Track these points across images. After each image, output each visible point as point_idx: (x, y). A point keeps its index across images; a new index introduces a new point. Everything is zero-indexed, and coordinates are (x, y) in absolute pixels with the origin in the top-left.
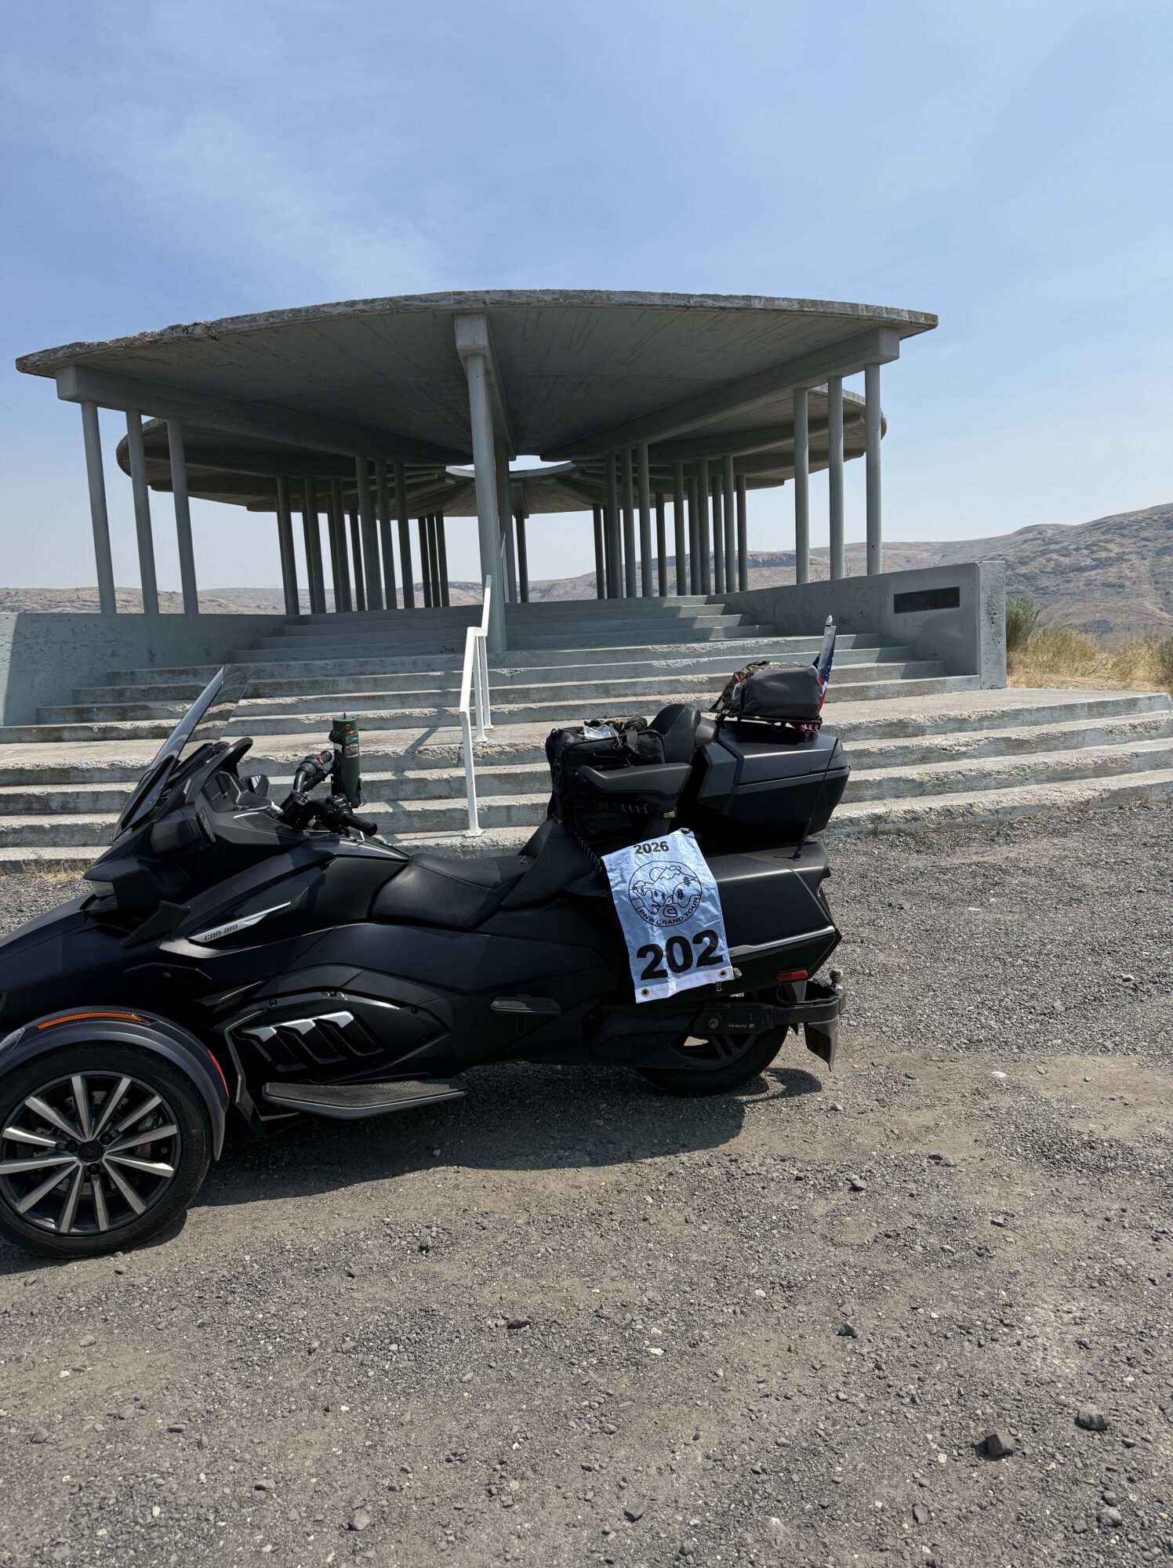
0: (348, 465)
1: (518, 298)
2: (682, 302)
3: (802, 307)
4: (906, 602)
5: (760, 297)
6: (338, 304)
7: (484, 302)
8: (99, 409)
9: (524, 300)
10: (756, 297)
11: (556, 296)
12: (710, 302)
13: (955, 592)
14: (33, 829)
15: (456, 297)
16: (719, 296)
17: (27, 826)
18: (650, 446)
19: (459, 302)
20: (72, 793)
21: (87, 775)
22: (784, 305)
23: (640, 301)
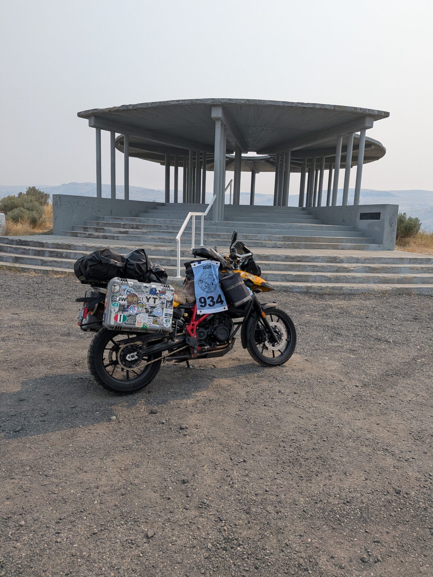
0: (186, 152)
1: (233, 102)
2: (289, 105)
3: (335, 108)
4: (364, 216)
5: (319, 104)
6: (174, 101)
7: (221, 103)
8: (101, 130)
9: (235, 102)
10: (317, 104)
11: (246, 101)
12: (300, 105)
13: (379, 214)
14: (55, 261)
15: (212, 100)
16: (304, 103)
17: (54, 261)
18: (291, 152)
19: (213, 102)
20: (69, 252)
21: (76, 247)
22: (328, 107)
23: (275, 104)
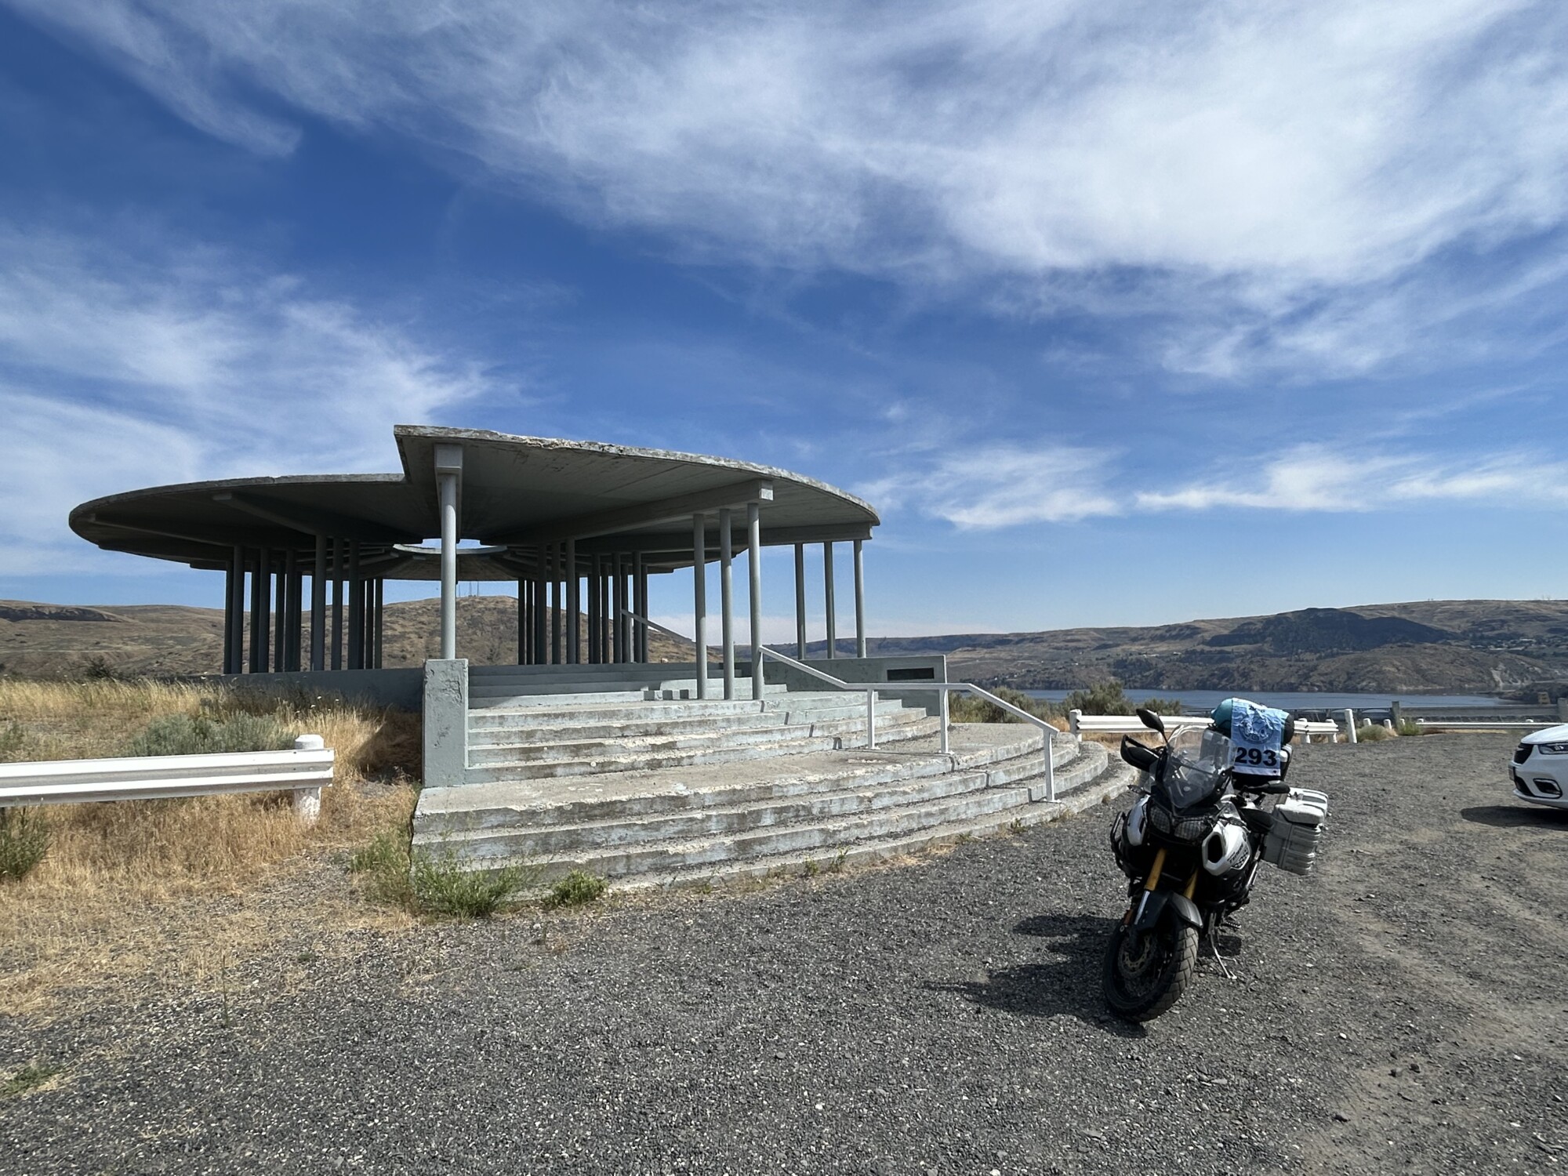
4: (895, 675)
13: (932, 670)
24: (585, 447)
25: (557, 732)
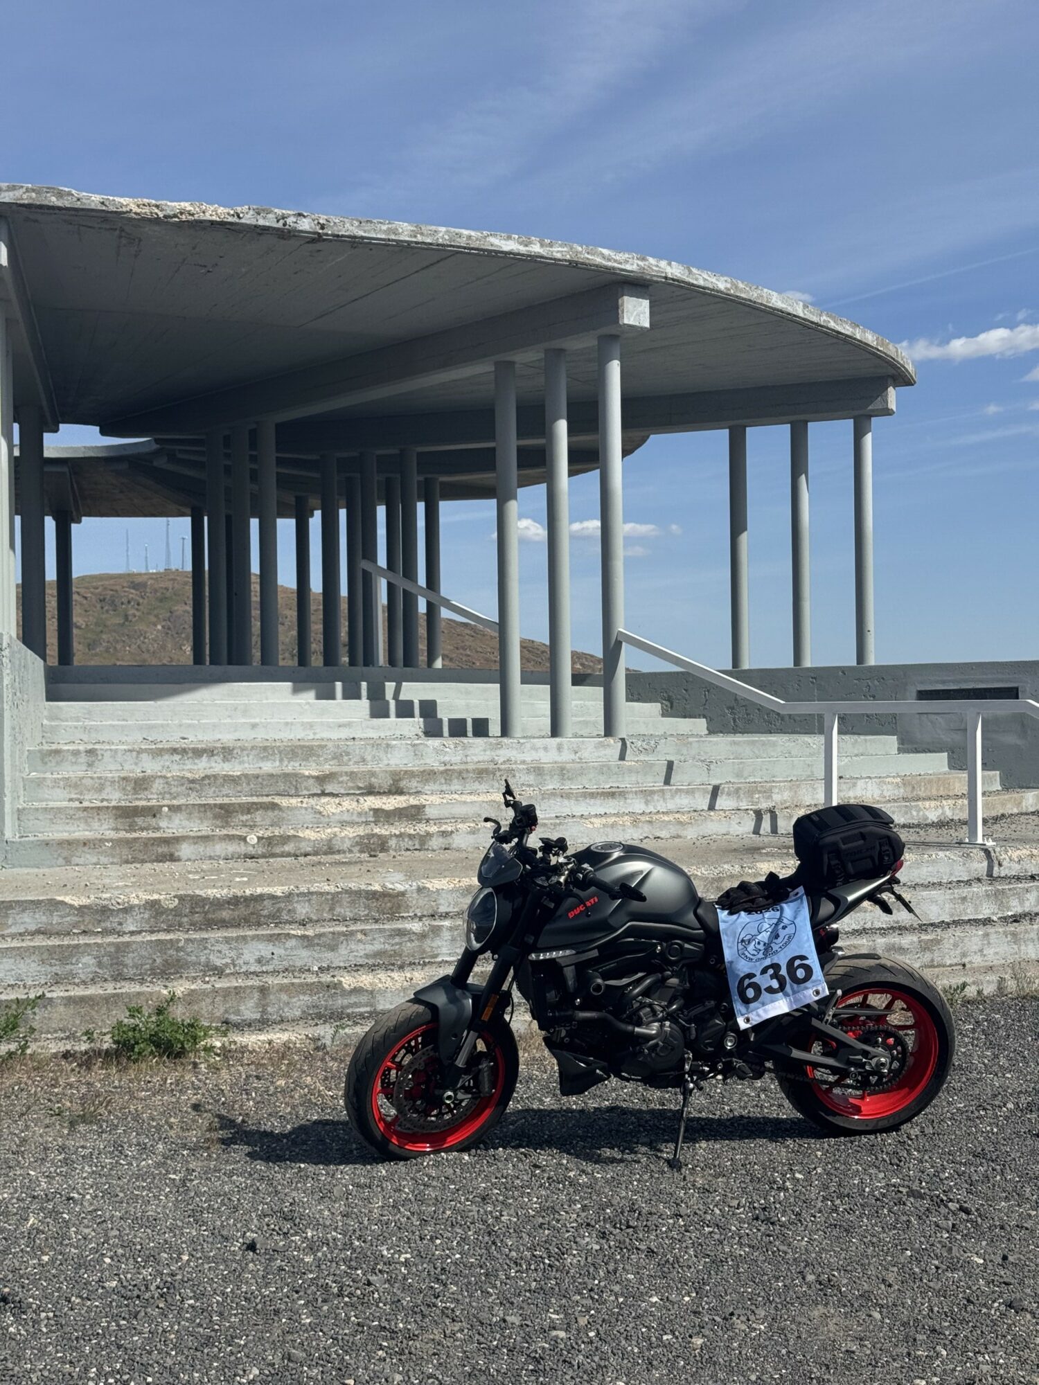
13: (1014, 691)
24: (249, 219)
25: (193, 781)
